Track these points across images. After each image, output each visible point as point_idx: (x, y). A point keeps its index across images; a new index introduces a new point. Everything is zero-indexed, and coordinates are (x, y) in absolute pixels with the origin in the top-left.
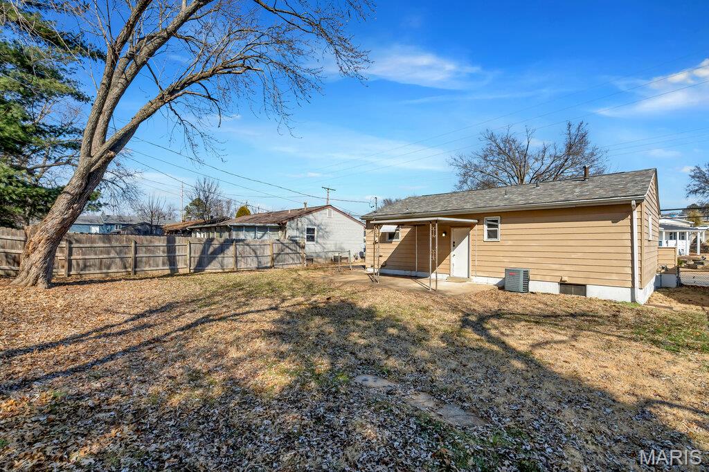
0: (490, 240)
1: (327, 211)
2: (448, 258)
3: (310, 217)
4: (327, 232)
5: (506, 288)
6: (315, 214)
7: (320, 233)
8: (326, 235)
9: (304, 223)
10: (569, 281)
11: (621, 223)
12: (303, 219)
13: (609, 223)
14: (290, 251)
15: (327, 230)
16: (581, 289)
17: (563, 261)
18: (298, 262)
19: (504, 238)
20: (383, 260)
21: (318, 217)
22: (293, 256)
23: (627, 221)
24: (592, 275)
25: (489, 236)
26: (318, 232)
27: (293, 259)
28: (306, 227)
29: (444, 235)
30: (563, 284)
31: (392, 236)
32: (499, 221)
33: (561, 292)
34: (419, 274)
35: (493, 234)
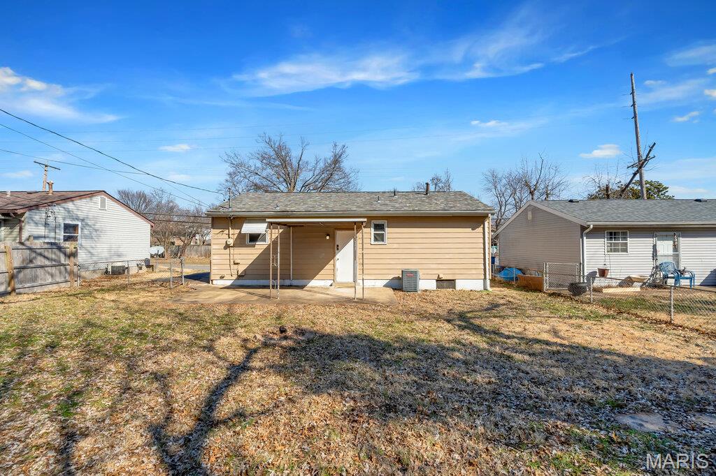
0: (376, 243)
1: (98, 199)
2: (332, 262)
3: (70, 205)
4: (96, 230)
5: (404, 289)
6: (78, 202)
7: (86, 232)
8: (95, 234)
9: (60, 214)
10: (444, 277)
11: (477, 230)
12: (56, 209)
13: (469, 230)
14: (47, 263)
15: (97, 227)
16: (451, 283)
17: (439, 261)
18: (63, 279)
19: (390, 241)
20: (241, 269)
21: (83, 208)
22: (53, 270)
23: (480, 229)
24: (457, 271)
25: (376, 239)
26: (82, 229)
27: (52, 276)
28: (62, 222)
29: (328, 238)
30: (439, 280)
31: (254, 238)
32: (386, 225)
33: (438, 287)
34: (295, 282)
35: (379, 238)
